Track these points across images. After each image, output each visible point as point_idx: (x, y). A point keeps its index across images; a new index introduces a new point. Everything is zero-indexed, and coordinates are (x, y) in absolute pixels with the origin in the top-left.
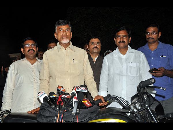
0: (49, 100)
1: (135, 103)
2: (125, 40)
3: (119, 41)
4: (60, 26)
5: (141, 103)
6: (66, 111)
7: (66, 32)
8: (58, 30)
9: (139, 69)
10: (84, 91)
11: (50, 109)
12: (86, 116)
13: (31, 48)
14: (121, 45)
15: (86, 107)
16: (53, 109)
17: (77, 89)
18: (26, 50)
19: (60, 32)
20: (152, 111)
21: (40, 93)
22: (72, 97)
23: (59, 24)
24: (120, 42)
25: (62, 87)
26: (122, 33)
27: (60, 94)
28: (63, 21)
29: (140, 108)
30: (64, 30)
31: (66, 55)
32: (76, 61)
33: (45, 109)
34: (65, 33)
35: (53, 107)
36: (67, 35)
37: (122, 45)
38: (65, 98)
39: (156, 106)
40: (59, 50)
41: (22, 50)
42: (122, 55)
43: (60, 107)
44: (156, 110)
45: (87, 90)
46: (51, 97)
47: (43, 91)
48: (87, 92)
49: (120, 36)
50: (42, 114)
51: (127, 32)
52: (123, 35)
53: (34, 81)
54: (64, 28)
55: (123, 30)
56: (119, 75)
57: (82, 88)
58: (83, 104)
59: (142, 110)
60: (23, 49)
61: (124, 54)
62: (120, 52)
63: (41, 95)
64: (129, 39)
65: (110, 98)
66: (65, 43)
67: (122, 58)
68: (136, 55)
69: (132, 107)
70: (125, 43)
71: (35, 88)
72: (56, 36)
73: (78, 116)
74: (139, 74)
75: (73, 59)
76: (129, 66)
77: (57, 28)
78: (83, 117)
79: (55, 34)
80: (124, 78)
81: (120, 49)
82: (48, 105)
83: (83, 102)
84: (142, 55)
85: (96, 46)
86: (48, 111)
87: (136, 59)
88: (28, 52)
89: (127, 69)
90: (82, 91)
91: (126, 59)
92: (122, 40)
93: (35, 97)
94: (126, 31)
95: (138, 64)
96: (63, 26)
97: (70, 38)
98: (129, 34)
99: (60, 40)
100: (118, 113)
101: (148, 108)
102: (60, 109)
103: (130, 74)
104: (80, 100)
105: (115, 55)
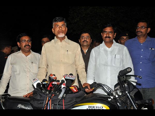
0: (42, 86)
1: (117, 89)
2: (111, 36)
3: (105, 36)
4: (56, 23)
5: (122, 89)
6: (54, 96)
7: (61, 27)
8: (55, 26)
9: (122, 60)
10: (71, 79)
11: (41, 94)
12: (72, 100)
13: (27, 44)
15: (72, 92)
16: (44, 93)
17: (66, 77)
18: (23, 45)
19: (56, 28)
20: (131, 97)
21: (34, 80)
22: (61, 84)
23: (56, 21)
24: (106, 37)
25: (54, 75)
26: (108, 29)
27: (51, 81)
28: (59, 18)
29: (120, 94)
30: (60, 26)
31: (61, 47)
32: (69, 52)
33: (37, 93)
34: (61, 29)
35: (43, 91)
36: (62, 30)
37: (107, 40)
38: (56, 84)
39: (135, 93)
40: (55, 42)
41: (18, 44)
42: (107, 48)
43: (50, 92)
44: (134, 96)
45: (74, 78)
46: (43, 83)
47: (37, 78)
48: (74, 79)
49: (106, 32)
50: (35, 98)
51: (113, 29)
52: (109, 31)
53: (27, 71)
54: (60, 24)
55: (109, 26)
56: (105, 65)
57: (70, 76)
58: (70, 90)
59: (123, 96)
61: (109, 48)
62: (106, 45)
64: (115, 35)
66: (61, 37)
67: (107, 51)
68: (120, 48)
69: (114, 94)
70: (111, 38)
71: (28, 77)
72: (53, 31)
73: (64, 99)
74: (122, 65)
75: (67, 51)
77: (54, 24)
78: (69, 101)
80: (109, 68)
81: (106, 43)
82: (40, 90)
83: (70, 88)
84: (125, 48)
86: (39, 95)
87: (120, 51)
88: (24, 47)
89: (112, 60)
91: (111, 52)
92: (108, 35)
93: (28, 84)
96: (59, 23)
97: (65, 33)
99: (57, 34)
100: (100, 98)
101: (128, 94)
102: (49, 94)
103: (114, 65)
104: (68, 86)
105: (101, 48)
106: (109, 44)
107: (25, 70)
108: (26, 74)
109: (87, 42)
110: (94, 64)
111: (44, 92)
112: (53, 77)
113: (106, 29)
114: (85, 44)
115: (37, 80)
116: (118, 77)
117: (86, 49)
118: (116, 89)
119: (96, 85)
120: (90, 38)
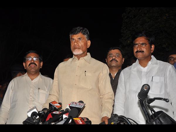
3: (136, 50)
13: (32, 62)
14: (138, 55)
17: (71, 104)
24: (137, 52)
26: (140, 40)
36: (78, 46)
37: (140, 55)
41: (24, 64)
48: (82, 107)
49: (137, 44)
51: (147, 39)
52: (141, 43)
53: (30, 99)
55: (141, 36)
57: (78, 104)
61: (144, 66)
62: (140, 64)
67: (142, 72)
68: (162, 68)
74: (163, 92)
83: (74, 119)
85: (114, 58)
87: (161, 72)
90: (76, 107)
91: (147, 73)
94: (145, 37)
105: (134, 69)
108: (28, 104)
109: (117, 61)
110: (124, 91)
112: (57, 105)
113: (136, 41)
114: (113, 64)
117: (116, 71)
120: (121, 56)
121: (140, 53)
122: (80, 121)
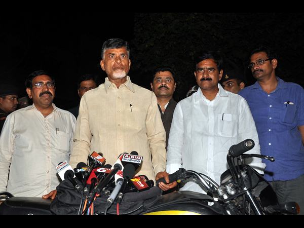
0: (75, 176)
1: (227, 183)
2: (212, 76)
3: (201, 77)
4: (110, 49)
5: (235, 183)
7: (120, 59)
8: (107, 55)
9: (236, 125)
10: (135, 162)
11: (72, 192)
12: (135, 205)
13: (46, 90)
14: (204, 84)
15: (136, 189)
16: (78, 192)
17: (124, 158)
18: (36, 92)
19: (110, 59)
20: (254, 198)
21: (61, 164)
22: (114, 172)
24: (203, 79)
25: (101, 154)
26: (206, 64)
27: (94, 166)
29: (233, 193)
30: (118, 56)
31: (119, 97)
33: (64, 192)
34: (119, 61)
35: (78, 188)
36: (122, 65)
37: (206, 84)
38: (103, 173)
39: (261, 191)
40: (106, 89)
42: (207, 101)
43: (91, 188)
44: (260, 196)
45: (141, 161)
46: (78, 170)
48: (140, 163)
49: (202, 69)
50: (61, 200)
51: (216, 63)
52: (208, 67)
53: (47, 145)
55: (208, 58)
56: (202, 134)
57: (133, 157)
58: (132, 184)
59: (237, 197)
60: (31, 89)
61: (211, 100)
62: (204, 95)
63: (61, 167)
64: (220, 73)
65: (184, 174)
66: (119, 78)
67: (207, 106)
68: (232, 101)
69: (220, 192)
70: (212, 81)
71: (49, 157)
72: (102, 65)
73: (120, 204)
74: (236, 134)
75: (131, 105)
76: (219, 120)
77: (106, 52)
78: (129, 206)
79: (101, 62)
80: (211, 140)
81: (204, 91)
82: (71, 184)
83: (132, 180)
84: (242, 101)
85: (164, 84)
86: (68, 195)
87: (232, 107)
88: (40, 96)
89: (216, 124)
90: (132, 162)
91: (215, 108)
92: (205, 76)
93: (48, 172)
94: (213, 60)
95: (235, 117)
96: (116, 50)
97: (127, 70)
98: (218, 64)
100: (192, 201)
101: (248, 194)
102: (90, 192)
103: (220, 134)
104: (127, 177)
105: (196, 101)
106: (211, 92)
107: (44, 143)
108: (45, 152)
109: (168, 88)
110: (182, 132)
111: (80, 188)
112: (99, 157)
114: (163, 92)
115: (66, 164)
116: (229, 159)
117: (165, 102)
118: (224, 181)
119: (185, 175)
121: (207, 81)
122: (140, 182)
